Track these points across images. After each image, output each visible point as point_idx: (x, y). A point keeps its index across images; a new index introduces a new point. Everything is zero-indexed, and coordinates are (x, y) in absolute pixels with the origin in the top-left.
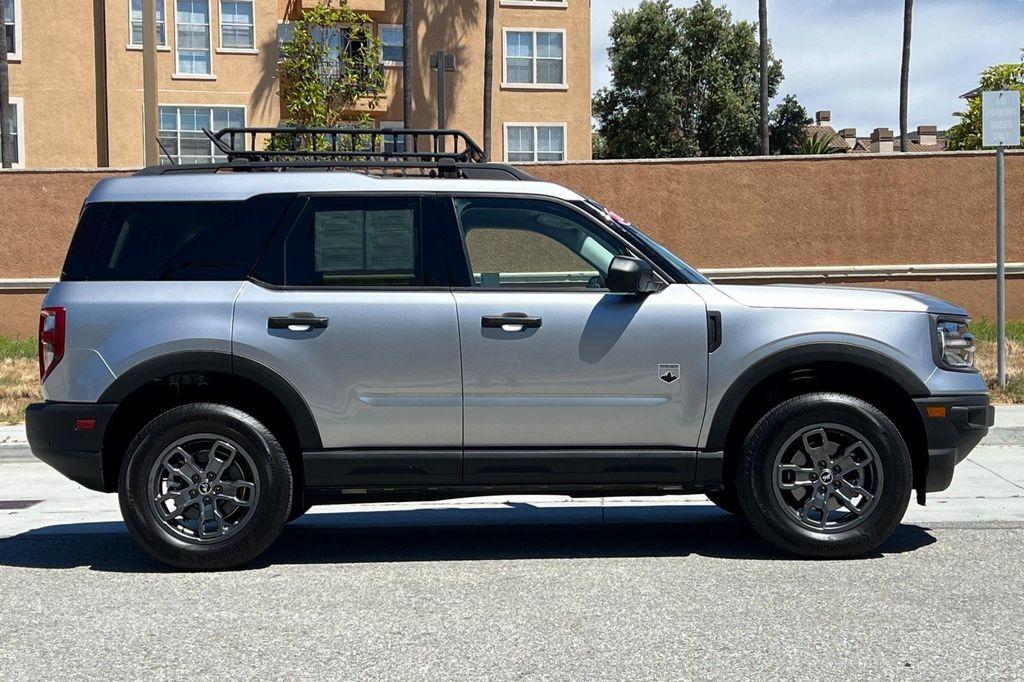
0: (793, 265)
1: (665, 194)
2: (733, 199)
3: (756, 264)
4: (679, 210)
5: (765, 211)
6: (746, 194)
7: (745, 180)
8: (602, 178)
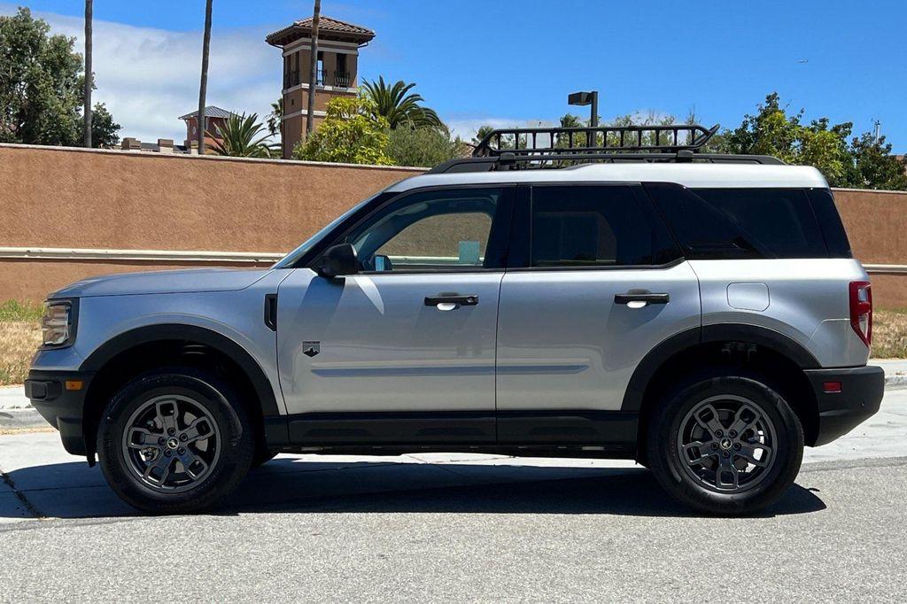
0: (229, 250)
1: (119, 182)
2: (180, 191)
3: (199, 248)
4: (133, 197)
5: (209, 203)
6: (191, 187)
7: (191, 175)
8: (61, 163)
